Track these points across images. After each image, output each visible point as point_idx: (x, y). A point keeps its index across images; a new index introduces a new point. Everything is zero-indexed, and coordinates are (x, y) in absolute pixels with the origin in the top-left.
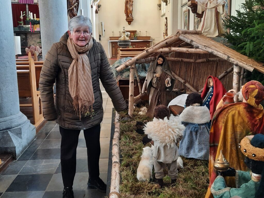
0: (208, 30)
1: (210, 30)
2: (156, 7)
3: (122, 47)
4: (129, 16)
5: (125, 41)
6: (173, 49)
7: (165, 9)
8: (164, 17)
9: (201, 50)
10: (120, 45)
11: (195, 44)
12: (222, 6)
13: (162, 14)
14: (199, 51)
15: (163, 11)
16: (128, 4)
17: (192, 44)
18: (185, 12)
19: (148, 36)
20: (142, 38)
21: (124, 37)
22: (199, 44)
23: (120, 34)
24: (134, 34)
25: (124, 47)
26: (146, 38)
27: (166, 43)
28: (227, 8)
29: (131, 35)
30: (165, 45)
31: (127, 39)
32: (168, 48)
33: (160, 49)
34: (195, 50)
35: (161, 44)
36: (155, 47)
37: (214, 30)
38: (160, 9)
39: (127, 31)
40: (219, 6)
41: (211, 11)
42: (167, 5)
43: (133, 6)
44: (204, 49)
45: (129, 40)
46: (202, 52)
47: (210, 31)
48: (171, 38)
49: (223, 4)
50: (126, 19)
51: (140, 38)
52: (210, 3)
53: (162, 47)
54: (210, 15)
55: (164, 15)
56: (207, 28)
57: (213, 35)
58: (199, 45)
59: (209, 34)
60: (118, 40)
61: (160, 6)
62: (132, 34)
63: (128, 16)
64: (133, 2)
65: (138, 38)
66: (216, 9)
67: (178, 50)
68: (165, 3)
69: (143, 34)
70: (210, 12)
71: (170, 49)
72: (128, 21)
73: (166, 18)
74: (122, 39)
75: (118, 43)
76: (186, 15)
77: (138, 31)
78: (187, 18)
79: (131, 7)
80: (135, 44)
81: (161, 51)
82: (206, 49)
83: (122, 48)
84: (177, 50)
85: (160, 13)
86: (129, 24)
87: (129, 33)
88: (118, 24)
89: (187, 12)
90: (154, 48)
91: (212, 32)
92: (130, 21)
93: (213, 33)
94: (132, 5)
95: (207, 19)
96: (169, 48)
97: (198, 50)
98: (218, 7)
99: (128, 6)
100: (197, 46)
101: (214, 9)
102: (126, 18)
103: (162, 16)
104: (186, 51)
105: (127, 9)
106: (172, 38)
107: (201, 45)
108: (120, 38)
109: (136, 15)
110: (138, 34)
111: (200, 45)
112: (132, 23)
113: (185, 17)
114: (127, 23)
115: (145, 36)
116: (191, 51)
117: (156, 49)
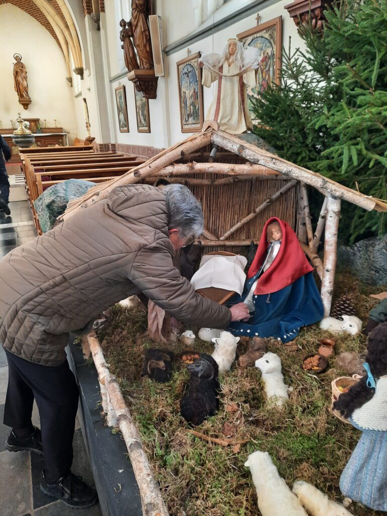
0: (228, 121)
1: (230, 119)
2: (65, 83)
3: (21, 145)
4: (23, 96)
5: (24, 136)
6: (199, 166)
7: (80, 86)
8: (81, 99)
9: (264, 168)
10: (17, 142)
11: (250, 154)
12: (254, 72)
13: (77, 92)
14: (259, 171)
15: (76, 89)
16: (19, 75)
17: (244, 156)
18: (117, 90)
19: (59, 126)
20: (49, 130)
21: (22, 129)
22: (258, 154)
23: (12, 124)
24: (36, 125)
25: (24, 145)
26: (55, 130)
27: (182, 153)
28: (196, 83)
29: (30, 125)
30: (180, 157)
31: (28, 132)
32: (186, 165)
33: (167, 168)
34: (251, 168)
35: (170, 157)
36: (155, 162)
37: (238, 120)
38: (72, 86)
39: (25, 120)
40: (248, 73)
41: (232, 82)
42: (82, 78)
43: (28, 79)
44: (271, 165)
45: (30, 135)
46: (265, 171)
47: (230, 122)
48: (191, 140)
49: (256, 67)
50: (19, 101)
51: (46, 130)
52: (229, 66)
53: (172, 163)
54: (229, 91)
55: (80, 94)
56: (226, 117)
57: (236, 130)
58: (258, 156)
59: (230, 129)
60: (12, 133)
61: (70, 80)
62: (32, 124)
63: (21, 96)
64: (26, 73)
65: (44, 130)
66: (241, 78)
67: (211, 170)
68: (79, 77)
69: (52, 125)
70: (228, 84)
71: (192, 168)
72: (23, 104)
73: (85, 100)
74: (18, 132)
75: (13, 140)
76: (120, 95)
77: (42, 119)
78: (121, 99)
79: (25, 82)
80: (40, 139)
81: (170, 173)
82: (274, 166)
83: (22, 147)
84: (208, 168)
85: (72, 92)
86: (26, 109)
87: (28, 123)
88: (7, 109)
89: (122, 90)
90: (154, 165)
91: (235, 123)
92: (26, 103)
93: (236, 126)
94: (26, 78)
95: (224, 98)
96: (190, 164)
97: (256, 167)
98: (245, 75)
99: (20, 79)
100: (254, 159)
101: (237, 79)
102: (19, 99)
103: (77, 97)
104: (229, 170)
105: (17, 84)
106: (194, 142)
107: (263, 157)
108: (15, 131)
109: (34, 94)
110: (43, 125)
111: (262, 155)
112: (29, 106)
113: (118, 97)
114: (22, 107)
115: (54, 127)
116: (240, 170)
117: (159, 168)
